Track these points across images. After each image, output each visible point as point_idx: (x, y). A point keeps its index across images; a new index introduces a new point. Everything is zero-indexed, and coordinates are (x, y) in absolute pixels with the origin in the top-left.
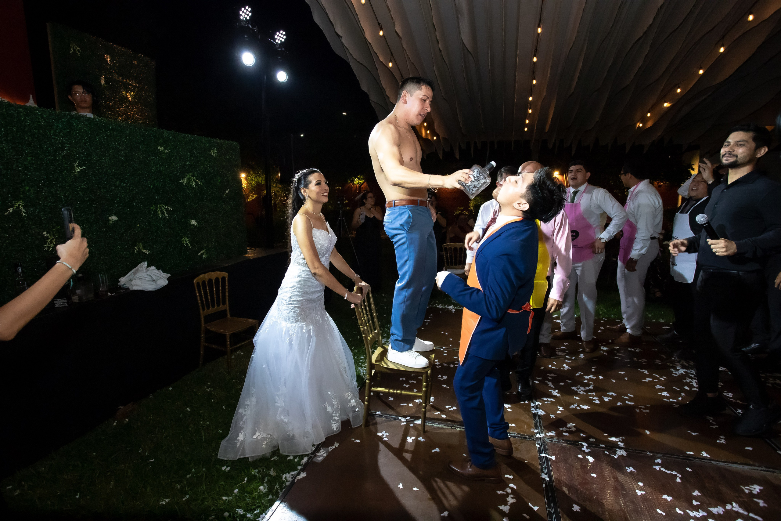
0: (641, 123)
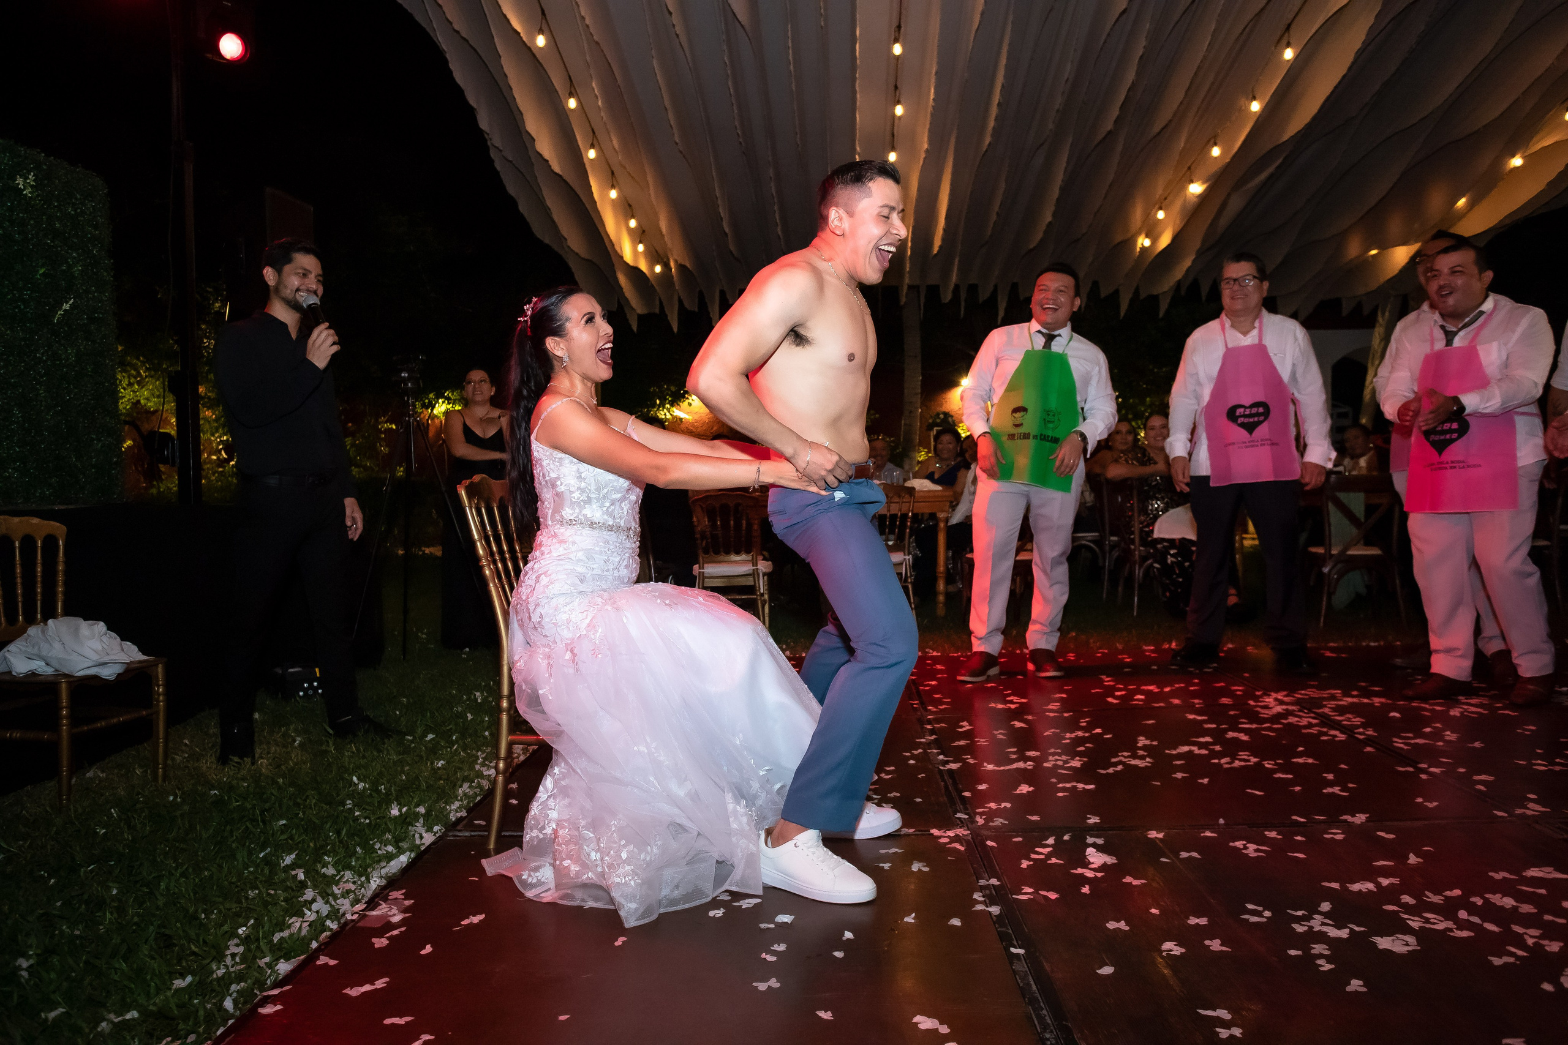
0: (1147, 236)
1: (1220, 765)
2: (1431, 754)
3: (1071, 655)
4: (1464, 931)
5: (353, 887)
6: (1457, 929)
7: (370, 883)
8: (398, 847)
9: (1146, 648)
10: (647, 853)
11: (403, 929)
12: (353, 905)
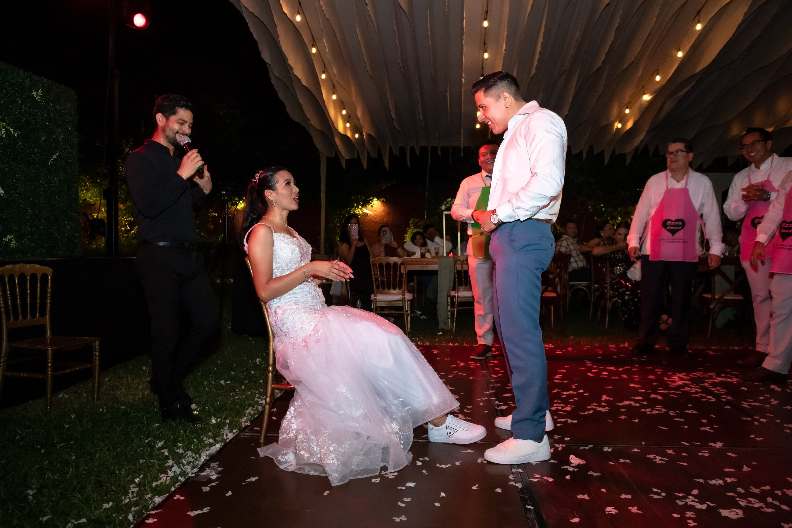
0: (620, 122)
1: (645, 412)
2: (761, 412)
3: (570, 348)
4: (769, 509)
5: (192, 460)
6: (766, 507)
7: (201, 458)
8: (215, 440)
9: (611, 346)
10: (342, 448)
11: (217, 483)
12: (192, 469)
